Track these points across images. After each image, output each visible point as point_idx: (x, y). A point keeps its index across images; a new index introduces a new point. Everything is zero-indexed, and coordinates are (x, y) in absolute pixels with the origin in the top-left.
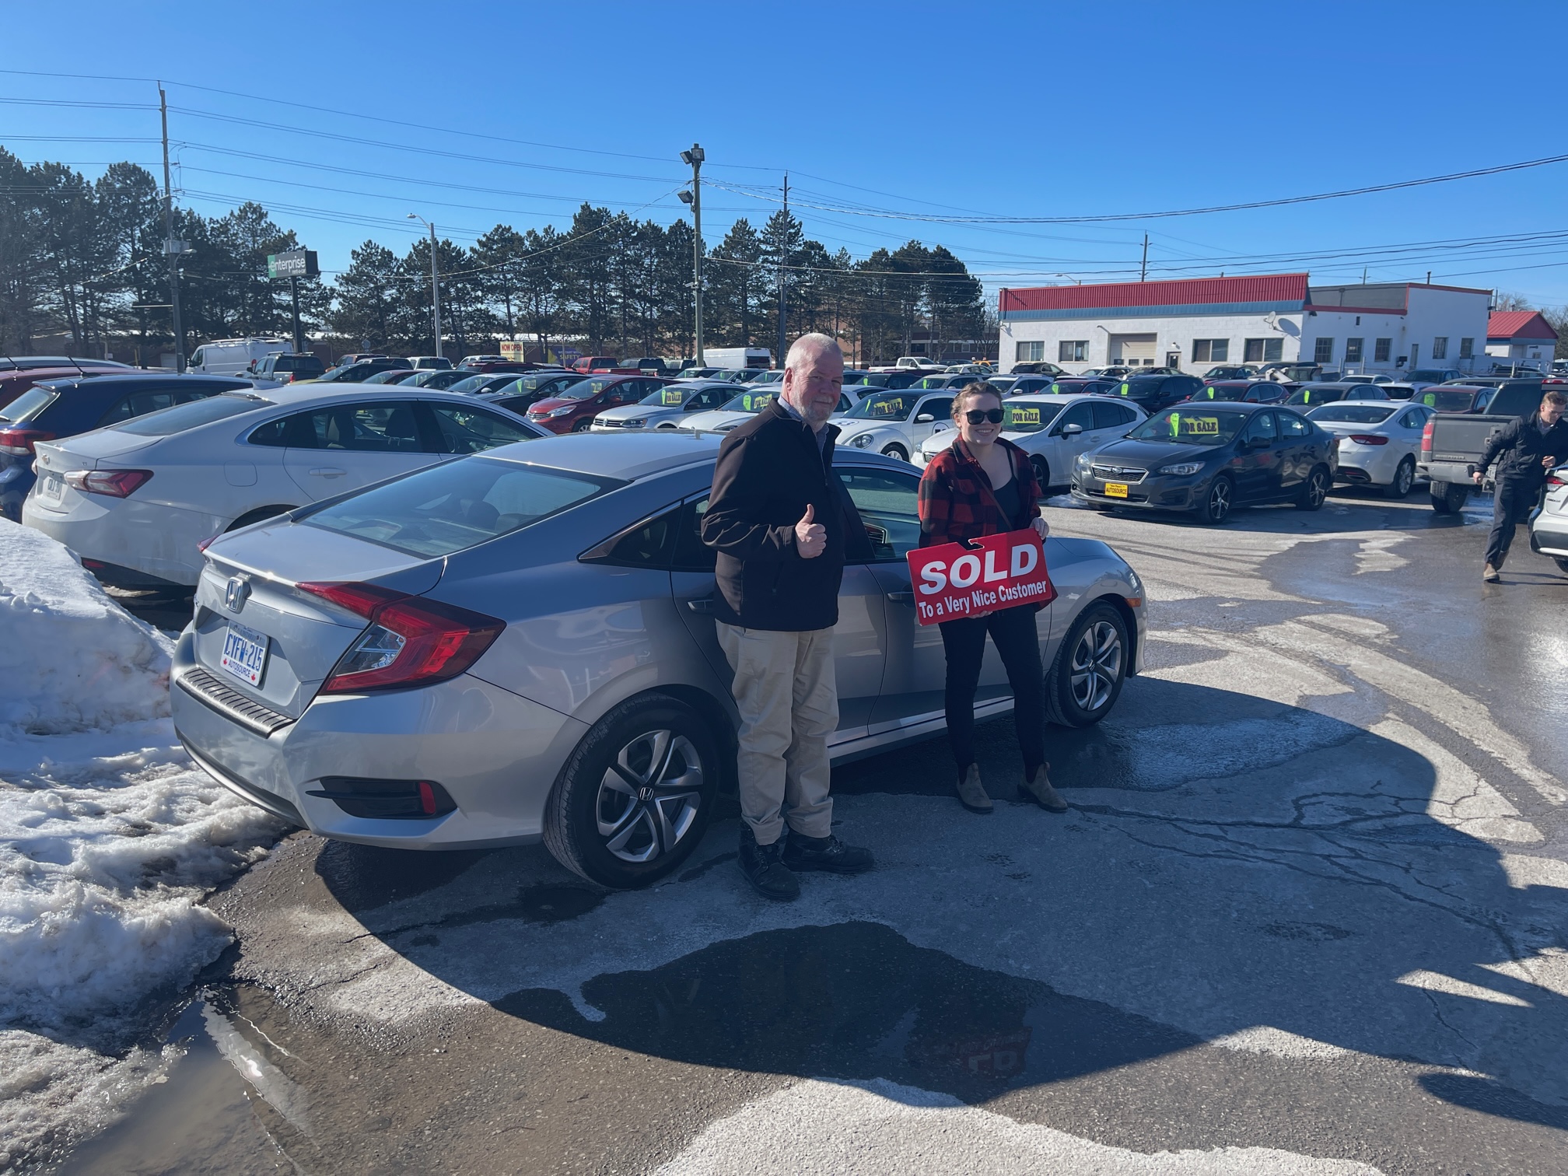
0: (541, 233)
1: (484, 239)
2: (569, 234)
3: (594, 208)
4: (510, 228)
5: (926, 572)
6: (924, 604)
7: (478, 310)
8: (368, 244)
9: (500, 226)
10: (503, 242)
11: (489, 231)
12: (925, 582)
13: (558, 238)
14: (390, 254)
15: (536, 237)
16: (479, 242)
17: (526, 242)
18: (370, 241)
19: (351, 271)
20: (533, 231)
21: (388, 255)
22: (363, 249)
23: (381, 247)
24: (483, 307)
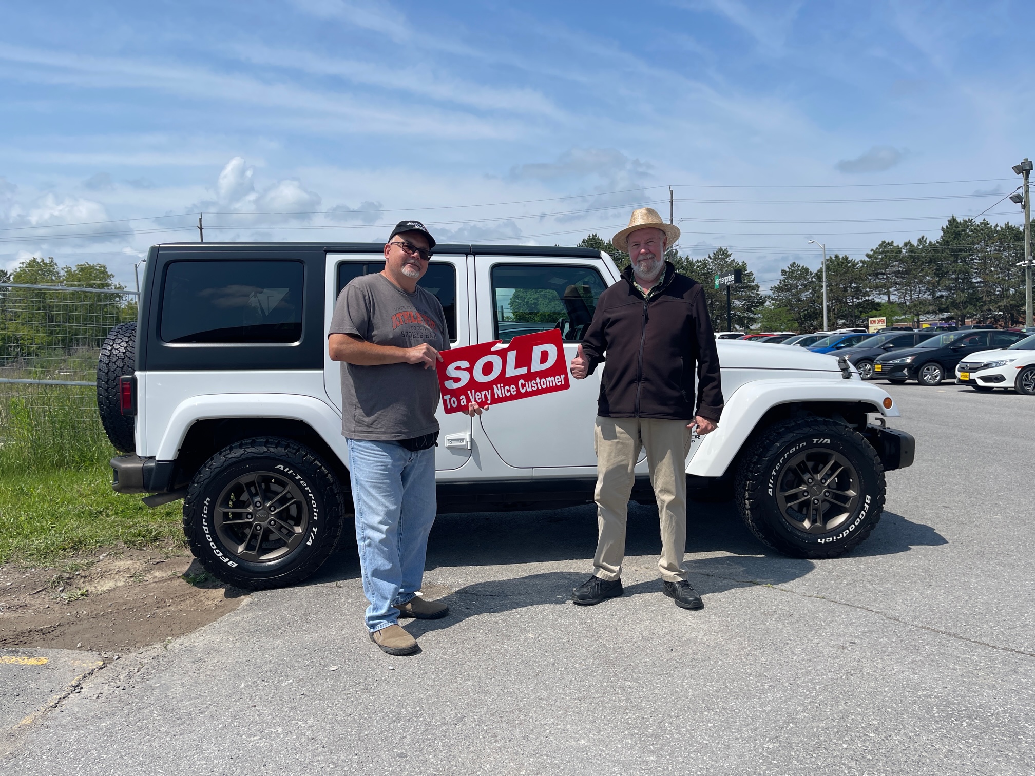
0: (915, 243)
1: (871, 253)
2: (938, 242)
3: (960, 220)
4: (892, 242)
5: (451, 370)
6: (449, 396)
7: (866, 300)
8: (793, 265)
9: (884, 242)
10: (887, 252)
11: (875, 246)
12: (450, 378)
13: (929, 245)
14: (807, 269)
15: (912, 246)
16: (868, 255)
17: (903, 250)
18: (794, 263)
19: (780, 283)
20: (909, 242)
21: (806, 271)
22: (789, 268)
23: (801, 266)
24: (870, 298)
